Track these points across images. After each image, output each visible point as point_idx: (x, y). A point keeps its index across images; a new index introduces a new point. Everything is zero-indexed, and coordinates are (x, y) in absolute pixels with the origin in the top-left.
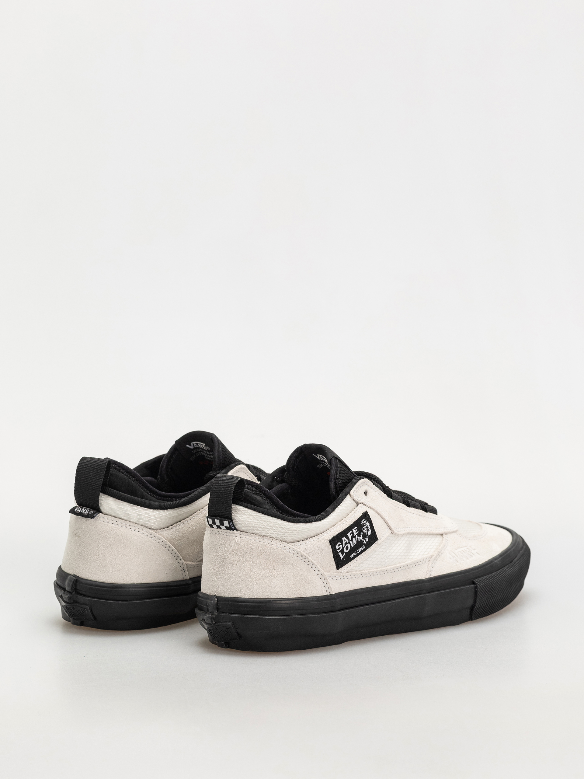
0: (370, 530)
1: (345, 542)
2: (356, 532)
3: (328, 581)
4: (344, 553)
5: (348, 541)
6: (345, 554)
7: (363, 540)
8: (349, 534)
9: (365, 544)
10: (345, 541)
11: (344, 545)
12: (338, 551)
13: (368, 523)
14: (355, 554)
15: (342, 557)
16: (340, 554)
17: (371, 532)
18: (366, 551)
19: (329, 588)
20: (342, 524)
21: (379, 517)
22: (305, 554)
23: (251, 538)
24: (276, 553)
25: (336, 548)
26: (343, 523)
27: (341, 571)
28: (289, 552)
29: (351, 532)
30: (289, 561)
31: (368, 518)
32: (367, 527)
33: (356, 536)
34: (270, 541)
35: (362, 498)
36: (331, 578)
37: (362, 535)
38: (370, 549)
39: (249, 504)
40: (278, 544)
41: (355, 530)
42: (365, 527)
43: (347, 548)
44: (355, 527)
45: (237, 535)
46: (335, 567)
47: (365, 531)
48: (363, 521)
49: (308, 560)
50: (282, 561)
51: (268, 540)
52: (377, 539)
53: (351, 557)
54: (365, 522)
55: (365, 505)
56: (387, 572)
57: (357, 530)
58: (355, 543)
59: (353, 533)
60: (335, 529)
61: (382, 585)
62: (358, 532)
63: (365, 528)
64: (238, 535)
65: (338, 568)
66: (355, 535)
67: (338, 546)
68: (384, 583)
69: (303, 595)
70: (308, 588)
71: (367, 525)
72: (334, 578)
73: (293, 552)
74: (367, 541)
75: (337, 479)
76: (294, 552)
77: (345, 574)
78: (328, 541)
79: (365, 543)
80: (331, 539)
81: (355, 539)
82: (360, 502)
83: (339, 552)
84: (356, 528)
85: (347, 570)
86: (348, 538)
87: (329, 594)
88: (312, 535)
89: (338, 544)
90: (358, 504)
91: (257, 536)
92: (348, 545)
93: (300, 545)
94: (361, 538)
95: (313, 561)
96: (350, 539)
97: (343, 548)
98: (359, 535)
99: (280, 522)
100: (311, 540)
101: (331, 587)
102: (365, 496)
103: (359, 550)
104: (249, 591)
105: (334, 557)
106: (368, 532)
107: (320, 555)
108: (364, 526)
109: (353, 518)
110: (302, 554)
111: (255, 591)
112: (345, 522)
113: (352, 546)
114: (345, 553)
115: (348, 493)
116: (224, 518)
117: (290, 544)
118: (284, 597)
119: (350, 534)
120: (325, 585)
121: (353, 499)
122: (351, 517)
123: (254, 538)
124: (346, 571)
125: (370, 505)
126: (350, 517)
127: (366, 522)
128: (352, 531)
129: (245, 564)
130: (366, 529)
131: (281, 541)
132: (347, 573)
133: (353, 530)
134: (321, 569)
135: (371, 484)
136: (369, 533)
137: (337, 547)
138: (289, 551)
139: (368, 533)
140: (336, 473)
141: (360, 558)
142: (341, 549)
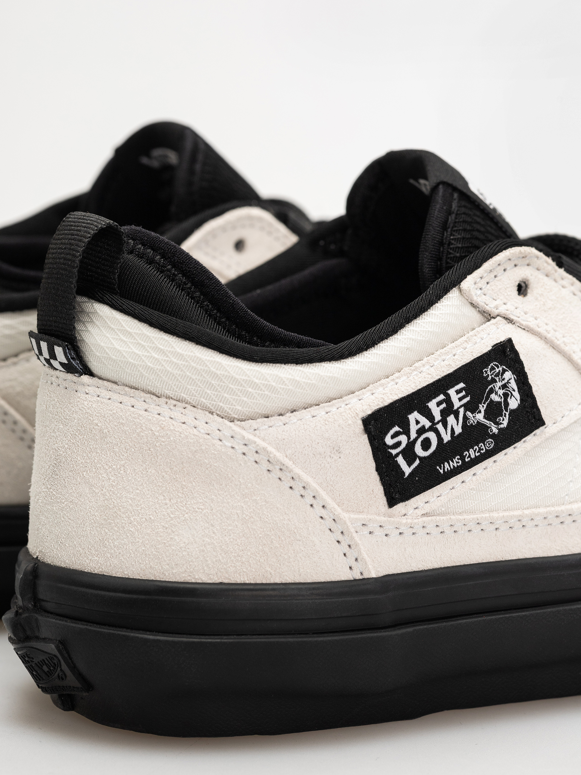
0: (516, 394)
1: (419, 426)
2: (460, 399)
3: (352, 538)
4: (415, 460)
5: (428, 424)
6: (417, 462)
7: (487, 423)
8: (432, 405)
9: (493, 436)
10: (417, 422)
11: (413, 435)
12: (394, 452)
13: (508, 375)
14: (456, 462)
15: (407, 470)
16: (401, 460)
17: (521, 400)
18: (497, 457)
19: (359, 560)
20: (415, 373)
21: (558, 358)
22: (279, 456)
23: (125, 399)
24: (192, 448)
25: (385, 444)
26: (422, 369)
27: (404, 512)
28: (233, 448)
29: (442, 397)
30: (230, 476)
31: (511, 359)
32: (504, 386)
33: (462, 410)
34: (177, 413)
35: (505, 301)
36: (366, 531)
37: (483, 408)
38: (515, 451)
39: (130, 300)
40: (201, 424)
41: (458, 392)
42: (499, 384)
43: (426, 444)
44: (458, 384)
45: (90, 388)
46: (383, 500)
47: (494, 397)
48: (492, 369)
49: (289, 475)
50: (207, 472)
51: (172, 407)
52: (540, 422)
53: (442, 471)
54: (497, 370)
55: (510, 321)
56: (570, 519)
57: (464, 393)
58: (458, 430)
59: (448, 400)
60: (389, 385)
61: (553, 555)
62: (468, 399)
63: (497, 389)
64: (91, 390)
65: (392, 502)
66: (455, 408)
67: (393, 437)
68: (559, 551)
69: (269, 576)
70: (286, 557)
71: (506, 381)
72: (379, 533)
73: (240, 449)
74: (502, 426)
75: (441, 243)
76: (245, 449)
77: (416, 521)
78: (360, 422)
79: (495, 430)
80: (370, 416)
81: (457, 420)
82: (495, 312)
83: (397, 455)
84: (462, 385)
85: (427, 508)
86: (429, 415)
87: (358, 577)
88: (310, 400)
89: (392, 432)
90: (488, 316)
91: (142, 394)
92: (432, 435)
93: (266, 427)
94: (480, 417)
95: (307, 478)
96: (438, 417)
97: (411, 445)
98: (472, 407)
99: (208, 358)
100: (305, 414)
101: (365, 556)
102: (521, 298)
103: (472, 453)
104: (109, 556)
105: (377, 469)
106: (509, 399)
107: (329, 460)
108: (494, 381)
109: (456, 357)
110: (271, 455)
111: (125, 557)
112: (427, 367)
113: (447, 438)
114: (421, 459)
115: (456, 282)
116: (57, 337)
117: (239, 423)
118: (210, 579)
119: (439, 404)
120: (345, 551)
121: (472, 304)
122: (451, 355)
123: (133, 401)
124: (419, 512)
125: (532, 323)
126: (447, 353)
127: (504, 371)
128: (448, 396)
129: (105, 475)
130: (501, 392)
131: (210, 412)
132: (425, 519)
133: (452, 392)
134: (331, 503)
135: (545, 265)
136: (514, 403)
137: (389, 441)
138: (230, 445)
139: (507, 404)
140: (444, 226)
141: (474, 475)
142: (403, 445)
